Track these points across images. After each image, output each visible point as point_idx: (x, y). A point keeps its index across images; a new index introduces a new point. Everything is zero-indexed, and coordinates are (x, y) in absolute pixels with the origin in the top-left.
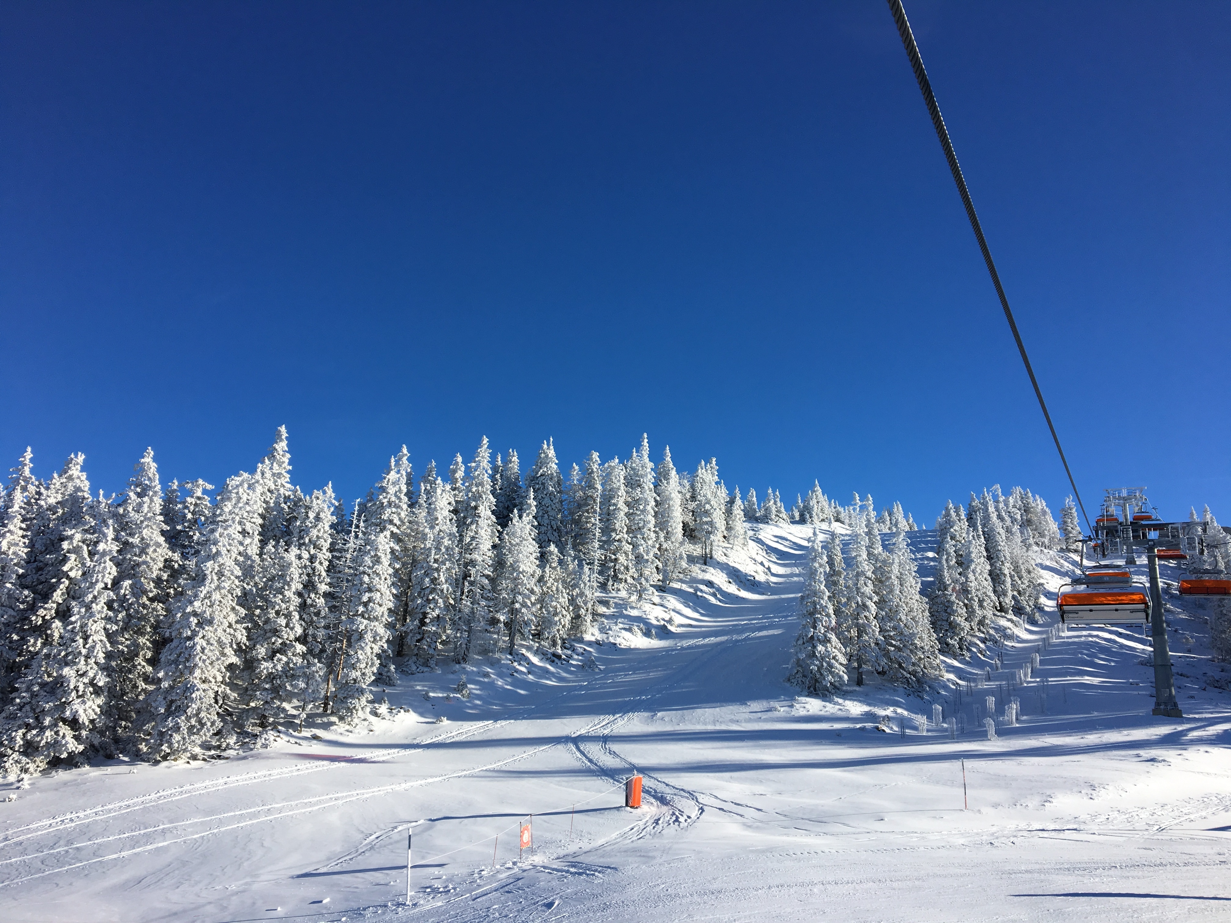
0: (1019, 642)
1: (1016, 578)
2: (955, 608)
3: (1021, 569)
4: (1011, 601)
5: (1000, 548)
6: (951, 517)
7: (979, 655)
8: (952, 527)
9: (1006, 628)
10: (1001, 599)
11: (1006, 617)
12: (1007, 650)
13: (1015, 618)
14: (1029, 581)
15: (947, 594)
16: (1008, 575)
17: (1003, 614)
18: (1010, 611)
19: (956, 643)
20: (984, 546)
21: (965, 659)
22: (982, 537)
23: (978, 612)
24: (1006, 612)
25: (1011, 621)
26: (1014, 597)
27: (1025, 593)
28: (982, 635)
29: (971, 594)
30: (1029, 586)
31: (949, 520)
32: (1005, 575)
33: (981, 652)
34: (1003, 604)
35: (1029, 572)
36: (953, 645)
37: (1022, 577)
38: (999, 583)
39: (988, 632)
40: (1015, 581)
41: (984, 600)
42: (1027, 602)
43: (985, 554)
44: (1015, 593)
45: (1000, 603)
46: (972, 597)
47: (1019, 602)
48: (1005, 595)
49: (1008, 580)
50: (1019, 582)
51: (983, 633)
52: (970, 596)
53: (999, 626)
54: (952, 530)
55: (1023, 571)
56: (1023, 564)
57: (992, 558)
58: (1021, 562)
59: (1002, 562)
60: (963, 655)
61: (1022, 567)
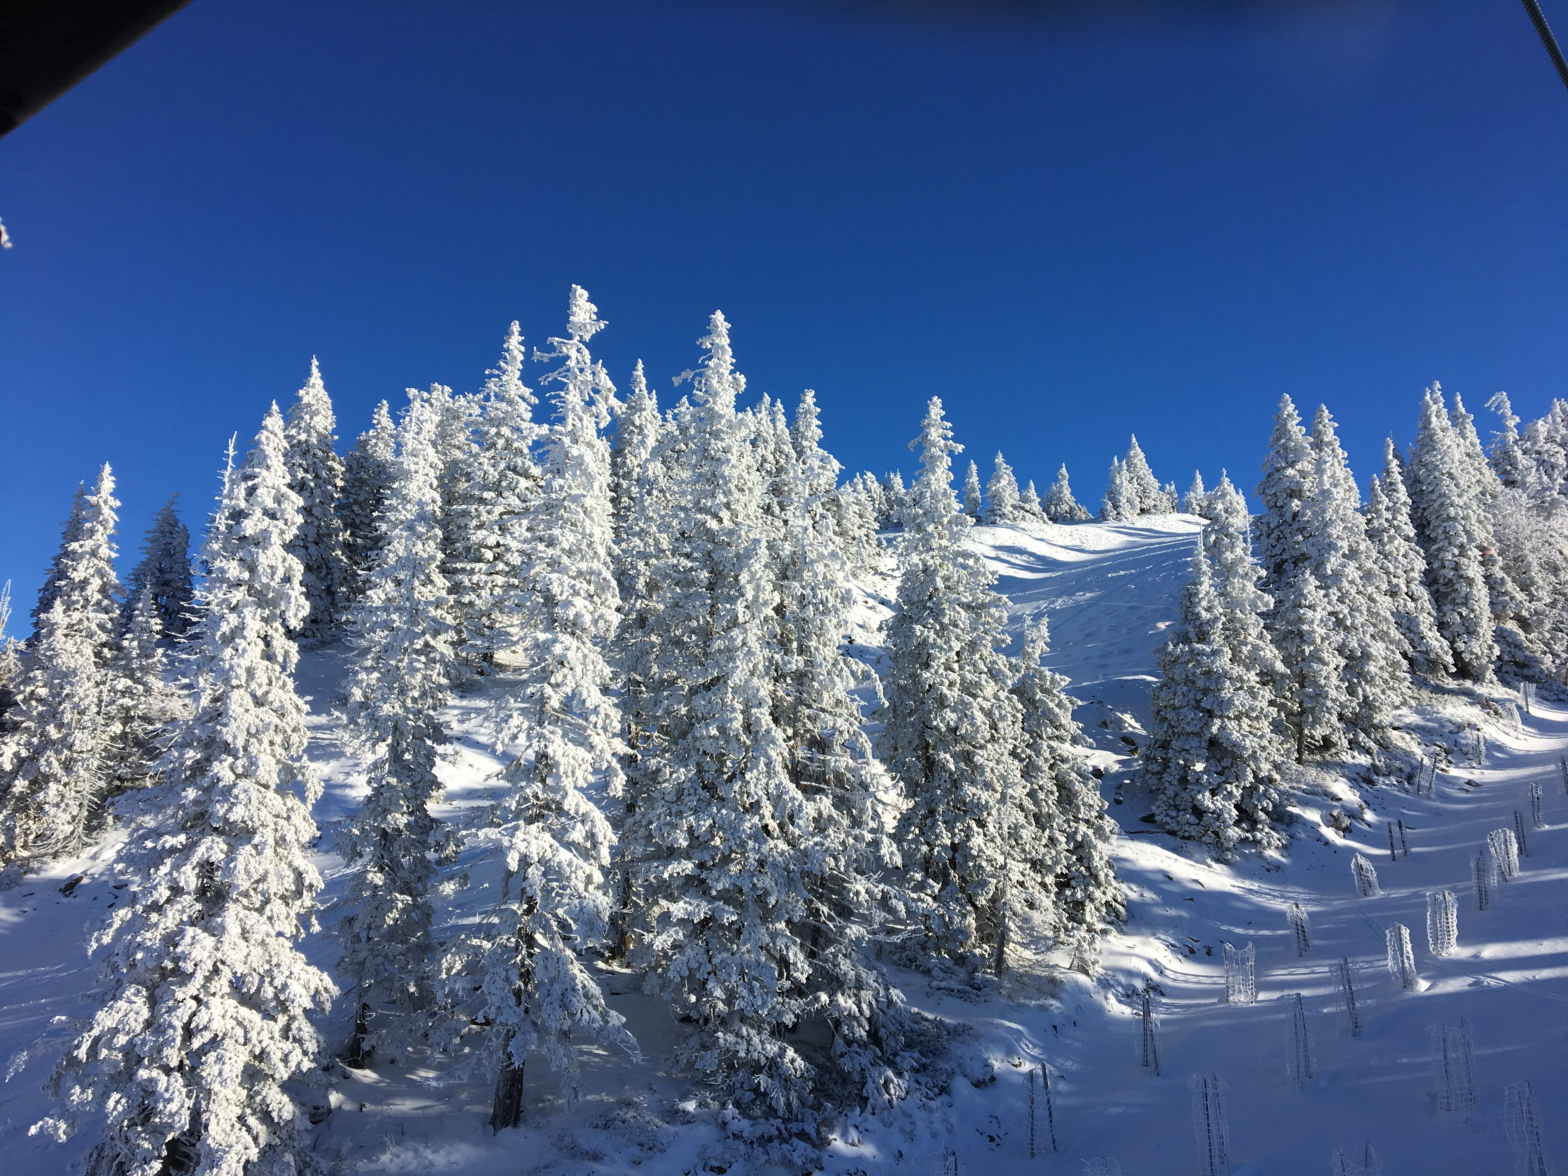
0: (1497, 765)
1: (1510, 586)
2: (1226, 694)
3: (1529, 564)
4: (1490, 648)
5: (1452, 512)
6: (1289, 439)
7: (1329, 833)
8: (1292, 465)
9: (1460, 727)
10: (1460, 645)
11: (1469, 693)
12: (1446, 798)
13: (1499, 692)
14: (1555, 591)
15: (1201, 653)
16: (1480, 581)
17: (1468, 684)
18: (1490, 675)
19: (1230, 805)
20: (1405, 510)
21: (1260, 855)
22: (1402, 488)
23: (1333, 693)
24: (1478, 678)
25: (1486, 704)
26: (1500, 636)
27: (1541, 623)
28: (1364, 760)
29: (1313, 643)
30: (1553, 605)
31: (1286, 448)
32: (1470, 582)
33: (1334, 823)
34: (1467, 657)
35: (1555, 570)
36: (1218, 815)
37: (1533, 583)
38: (1453, 602)
39: (1385, 746)
40: (1506, 593)
41: (1366, 656)
42: (1547, 644)
43: (1411, 532)
44: (1511, 625)
45: (1457, 655)
46: (1317, 650)
47: (1518, 646)
48: (1470, 629)
49: (1481, 592)
50: (1520, 596)
51: (1368, 751)
52: (1307, 650)
53: (1439, 721)
54: (1290, 472)
55: (1535, 568)
56: (1534, 550)
57: (1435, 541)
58: (1529, 545)
59: (1462, 547)
60: (1257, 842)
61: (1531, 558)
